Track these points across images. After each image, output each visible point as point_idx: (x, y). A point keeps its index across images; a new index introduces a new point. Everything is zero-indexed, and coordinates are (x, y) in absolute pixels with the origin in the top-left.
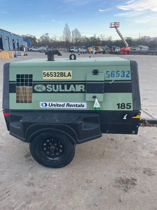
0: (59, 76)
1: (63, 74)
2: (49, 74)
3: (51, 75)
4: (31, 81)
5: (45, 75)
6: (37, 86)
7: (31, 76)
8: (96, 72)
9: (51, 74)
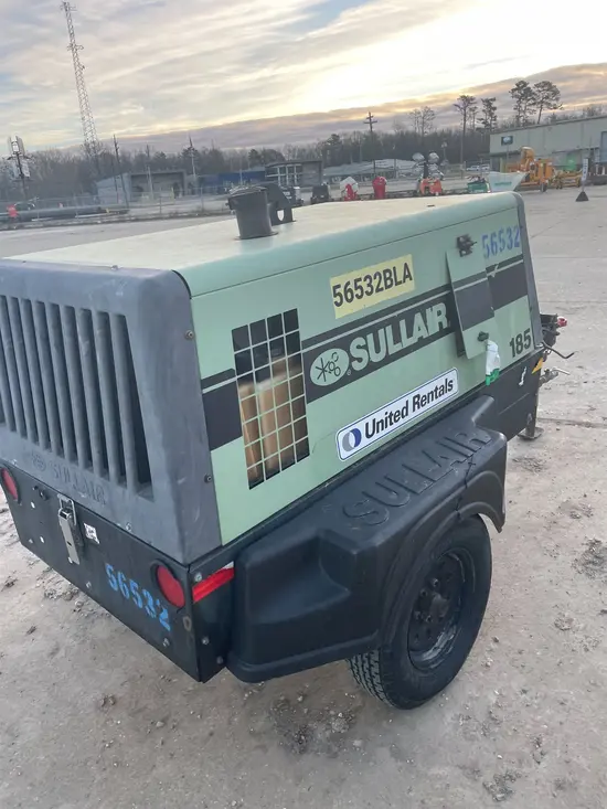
0: (382, 289)
1: (389, 278)
2: (350, 290)
3: (359, 292)
4: (294, 342)
5: (338, 299)
6: (317, 363)
7: (292, 318)
8: (464, 246)
9: (356, 288)
